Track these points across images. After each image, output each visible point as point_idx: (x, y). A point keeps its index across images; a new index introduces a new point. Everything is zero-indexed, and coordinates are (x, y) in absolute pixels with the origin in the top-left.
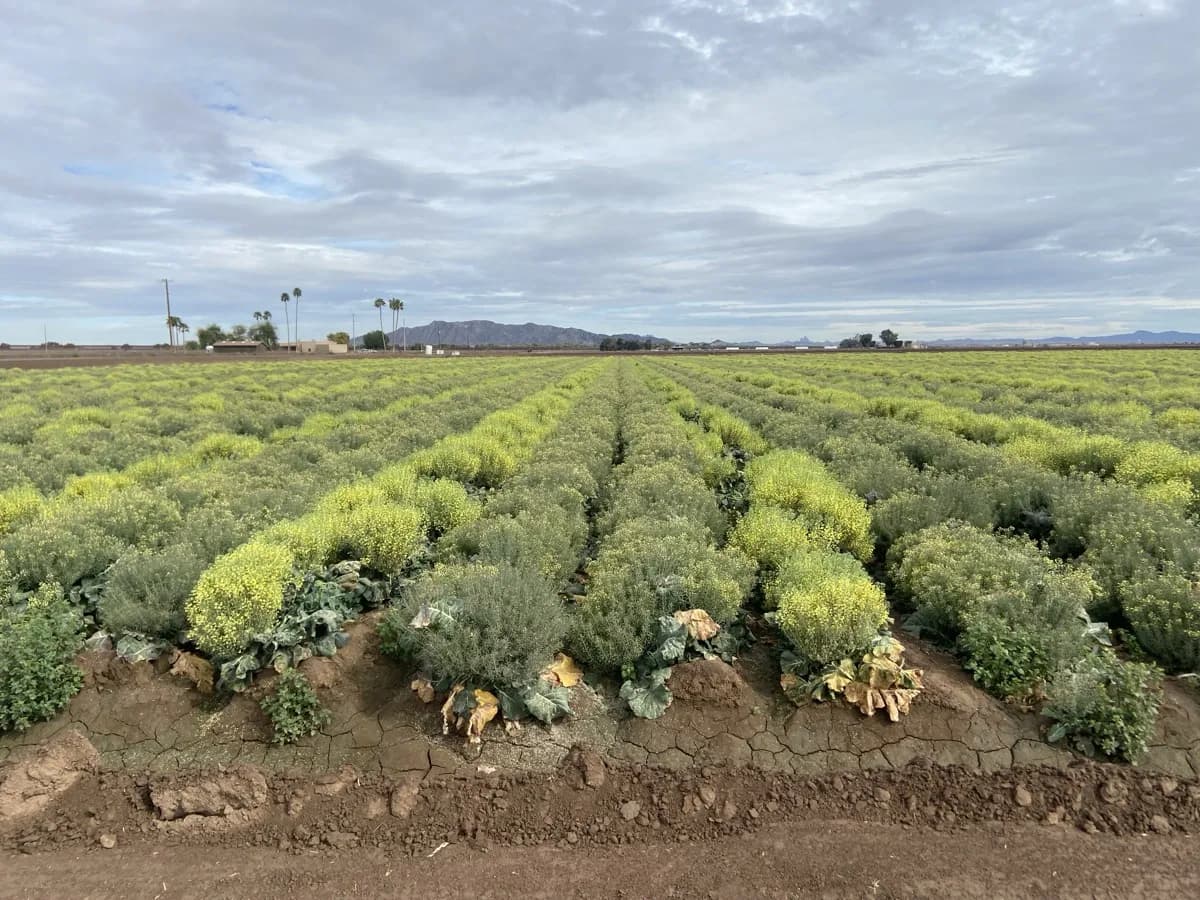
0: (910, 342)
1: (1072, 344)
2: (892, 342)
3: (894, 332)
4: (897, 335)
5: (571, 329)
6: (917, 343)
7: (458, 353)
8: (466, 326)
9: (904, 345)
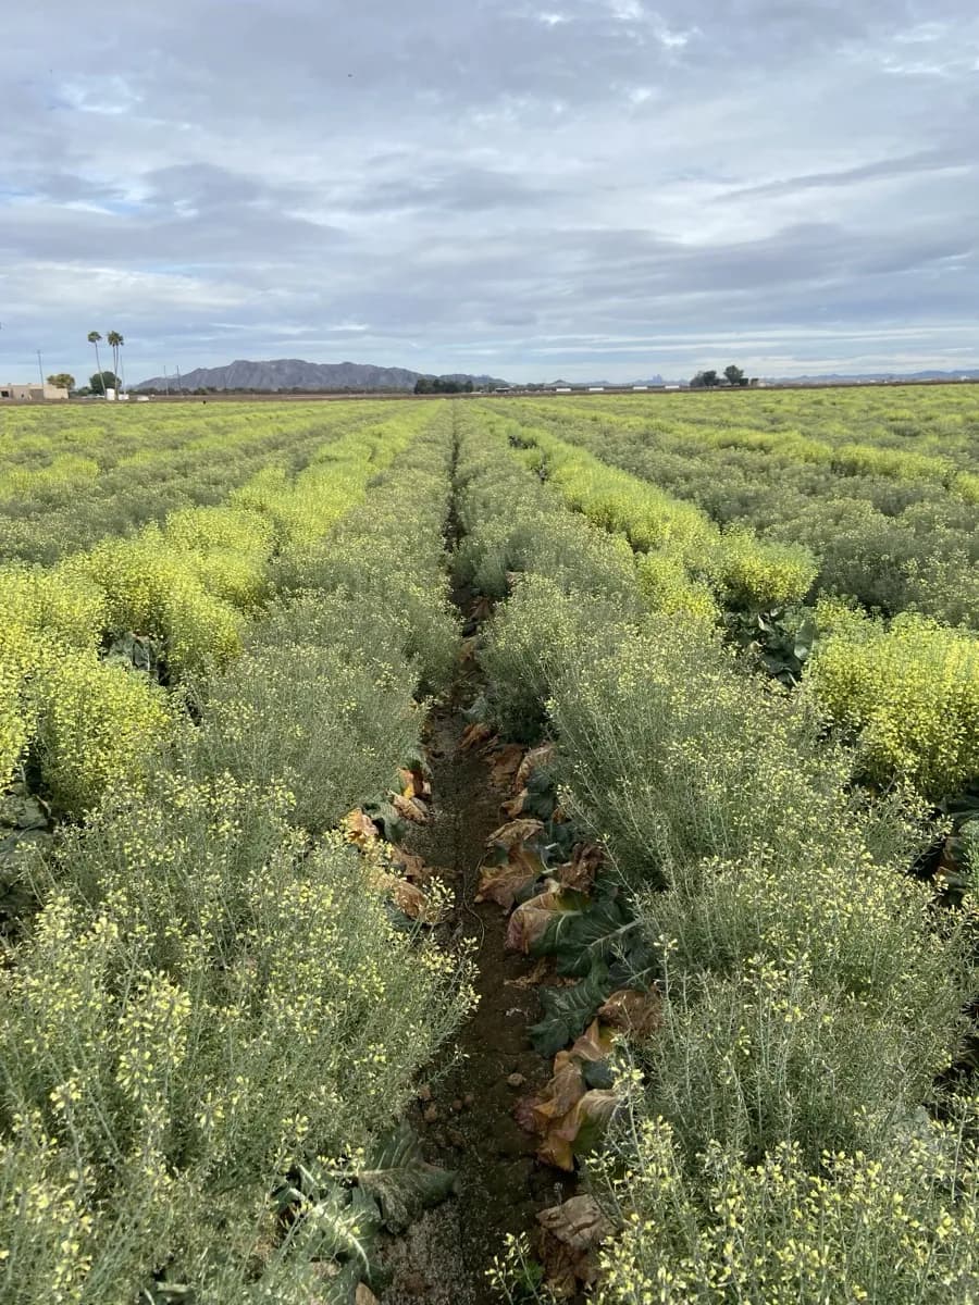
0: (756, 380)
2: (736, 380)
3: (740, 369)
4: (742, 372)
5: (394, 369)
6: (765, 380)
7: (145, 398)
8: (273, 367)
9: (749, 383)
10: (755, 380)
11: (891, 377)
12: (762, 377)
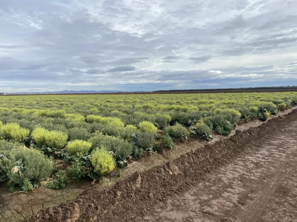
1: (50, 93)
6: (5, 93)
9: (1, 94)
10: (2, 93)
11: (39, 93)
12: (5, 92)
